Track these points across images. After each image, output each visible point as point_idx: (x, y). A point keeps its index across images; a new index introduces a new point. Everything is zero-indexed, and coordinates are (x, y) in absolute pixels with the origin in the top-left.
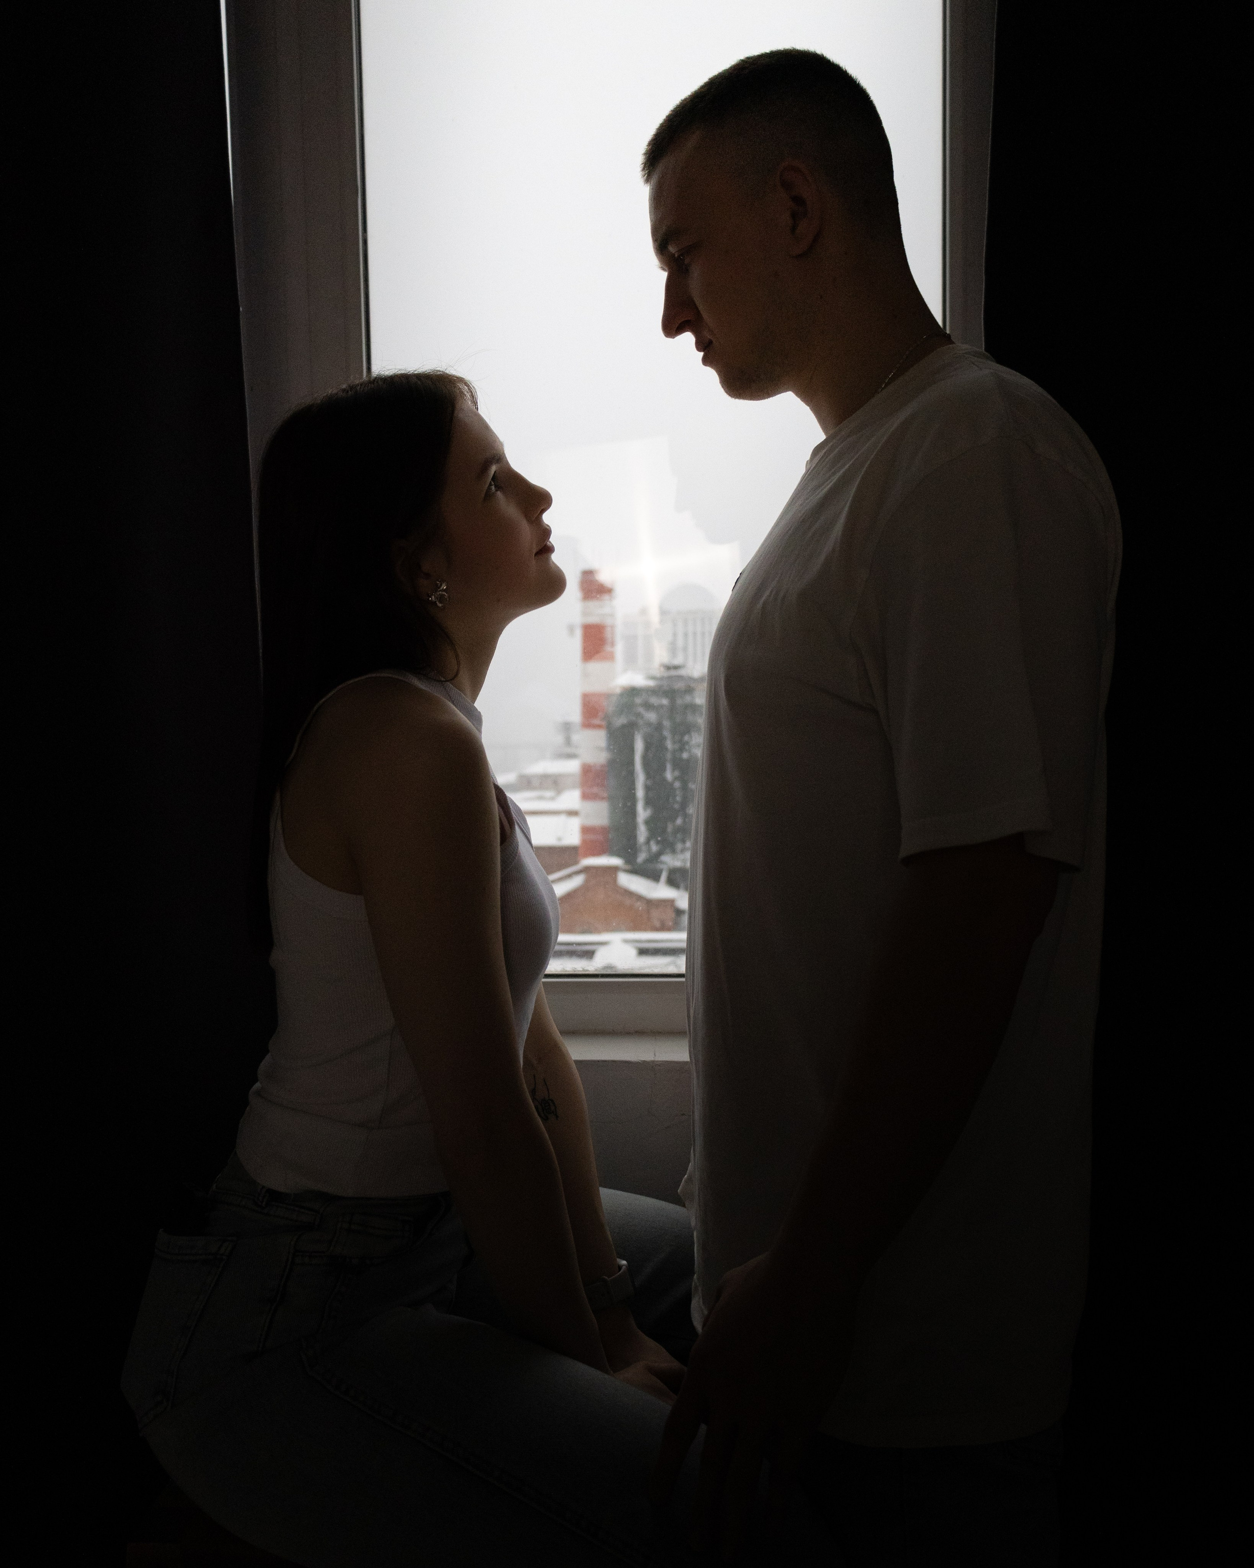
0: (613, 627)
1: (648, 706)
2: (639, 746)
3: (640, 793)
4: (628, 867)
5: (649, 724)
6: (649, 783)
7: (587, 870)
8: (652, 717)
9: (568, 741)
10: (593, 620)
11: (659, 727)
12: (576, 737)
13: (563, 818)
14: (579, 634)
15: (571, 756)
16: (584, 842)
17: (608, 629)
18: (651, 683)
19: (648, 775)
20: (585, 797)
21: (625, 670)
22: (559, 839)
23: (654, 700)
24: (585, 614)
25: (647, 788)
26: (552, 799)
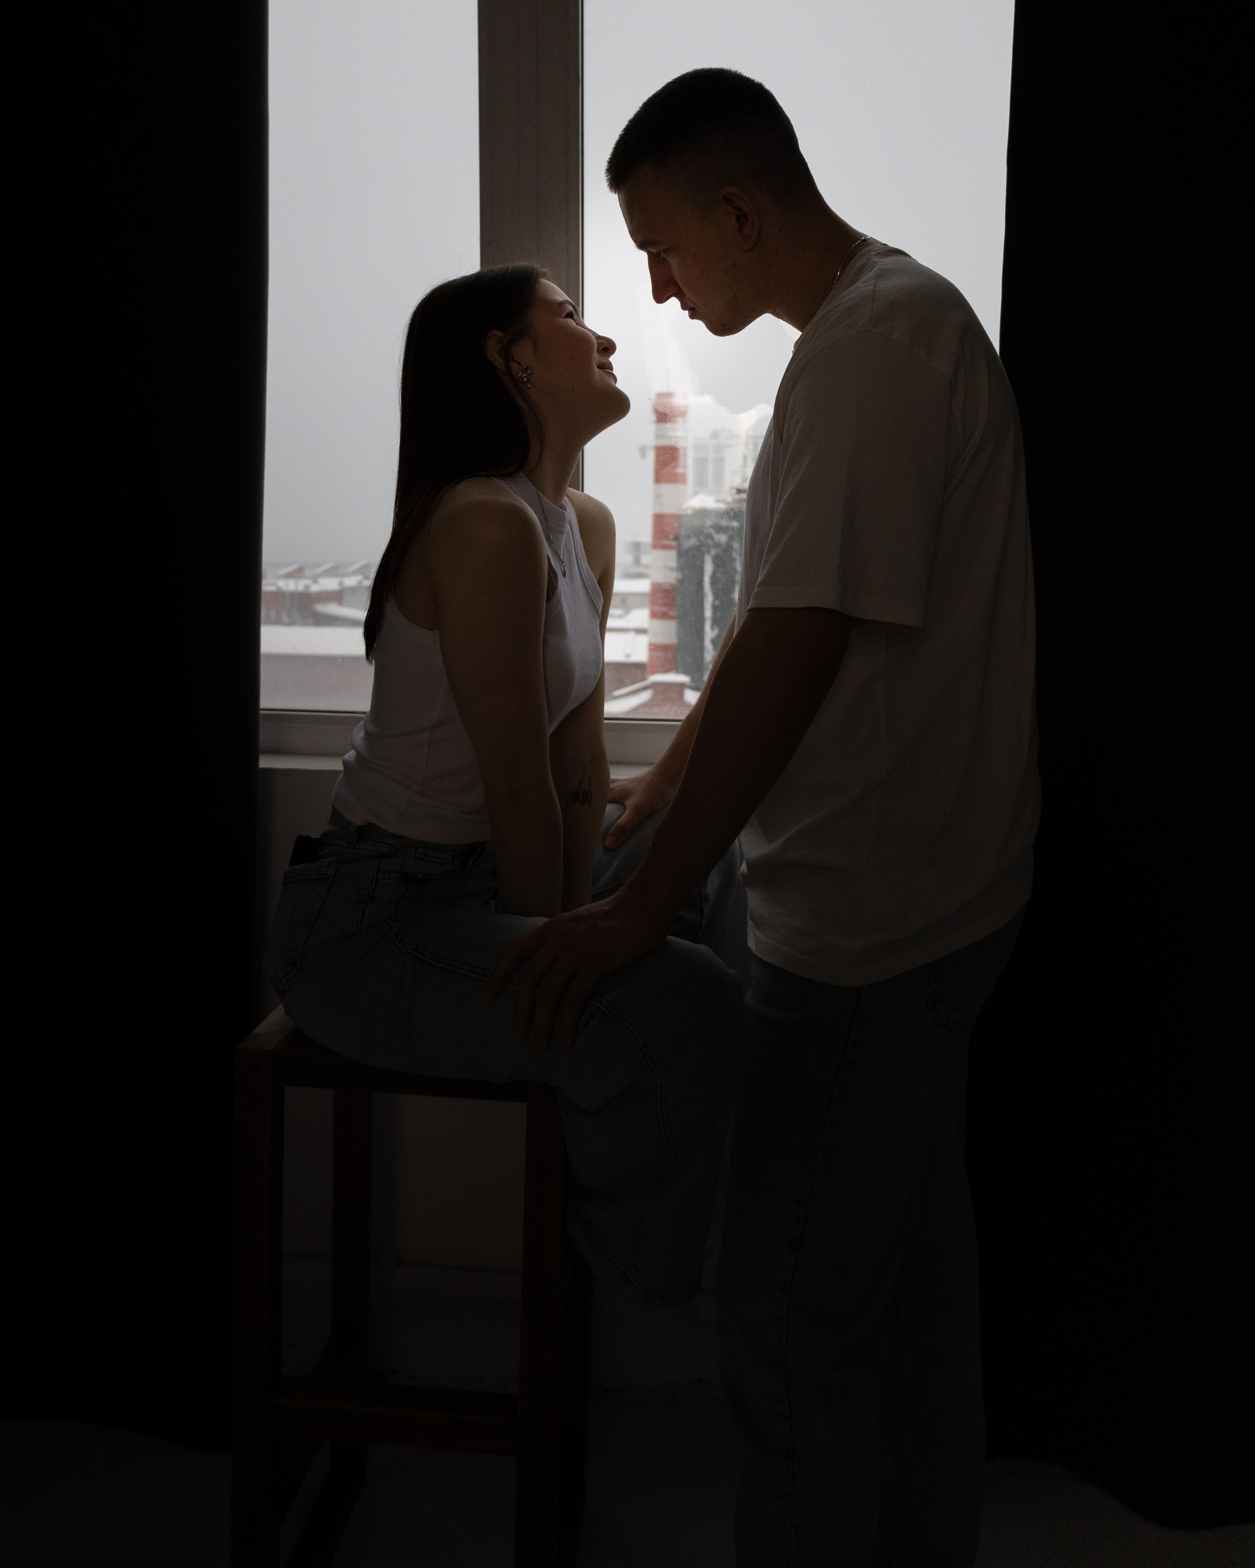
0: (685, 449)
1: (719, 529)
2: (709, 568)
3: (708, 613)
4: (693, 684)
5: (717, 545)
6: (717, 603)
7: (655, 686)
8: (722, 538)
9: (637, 561)
10: (665, 442)
11: (728, 548)
12: (645, 559)
13: (632, 635)
14: (651, 456)
15: (640, 576)
16: (651, 658)
17: (681, 451)
18: (722, 506)
19: (716, 596)
20: (654, 615)
21: (696, 493)
22: (628, 656)
23: (724, 523)
24: (657, 437)
25: (715, 608)
26: (621, 617)
